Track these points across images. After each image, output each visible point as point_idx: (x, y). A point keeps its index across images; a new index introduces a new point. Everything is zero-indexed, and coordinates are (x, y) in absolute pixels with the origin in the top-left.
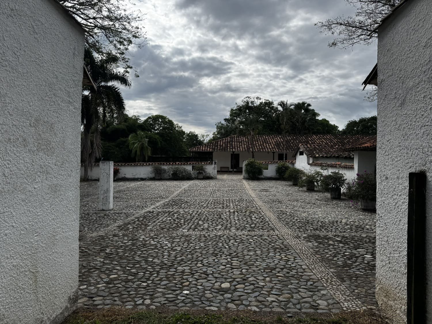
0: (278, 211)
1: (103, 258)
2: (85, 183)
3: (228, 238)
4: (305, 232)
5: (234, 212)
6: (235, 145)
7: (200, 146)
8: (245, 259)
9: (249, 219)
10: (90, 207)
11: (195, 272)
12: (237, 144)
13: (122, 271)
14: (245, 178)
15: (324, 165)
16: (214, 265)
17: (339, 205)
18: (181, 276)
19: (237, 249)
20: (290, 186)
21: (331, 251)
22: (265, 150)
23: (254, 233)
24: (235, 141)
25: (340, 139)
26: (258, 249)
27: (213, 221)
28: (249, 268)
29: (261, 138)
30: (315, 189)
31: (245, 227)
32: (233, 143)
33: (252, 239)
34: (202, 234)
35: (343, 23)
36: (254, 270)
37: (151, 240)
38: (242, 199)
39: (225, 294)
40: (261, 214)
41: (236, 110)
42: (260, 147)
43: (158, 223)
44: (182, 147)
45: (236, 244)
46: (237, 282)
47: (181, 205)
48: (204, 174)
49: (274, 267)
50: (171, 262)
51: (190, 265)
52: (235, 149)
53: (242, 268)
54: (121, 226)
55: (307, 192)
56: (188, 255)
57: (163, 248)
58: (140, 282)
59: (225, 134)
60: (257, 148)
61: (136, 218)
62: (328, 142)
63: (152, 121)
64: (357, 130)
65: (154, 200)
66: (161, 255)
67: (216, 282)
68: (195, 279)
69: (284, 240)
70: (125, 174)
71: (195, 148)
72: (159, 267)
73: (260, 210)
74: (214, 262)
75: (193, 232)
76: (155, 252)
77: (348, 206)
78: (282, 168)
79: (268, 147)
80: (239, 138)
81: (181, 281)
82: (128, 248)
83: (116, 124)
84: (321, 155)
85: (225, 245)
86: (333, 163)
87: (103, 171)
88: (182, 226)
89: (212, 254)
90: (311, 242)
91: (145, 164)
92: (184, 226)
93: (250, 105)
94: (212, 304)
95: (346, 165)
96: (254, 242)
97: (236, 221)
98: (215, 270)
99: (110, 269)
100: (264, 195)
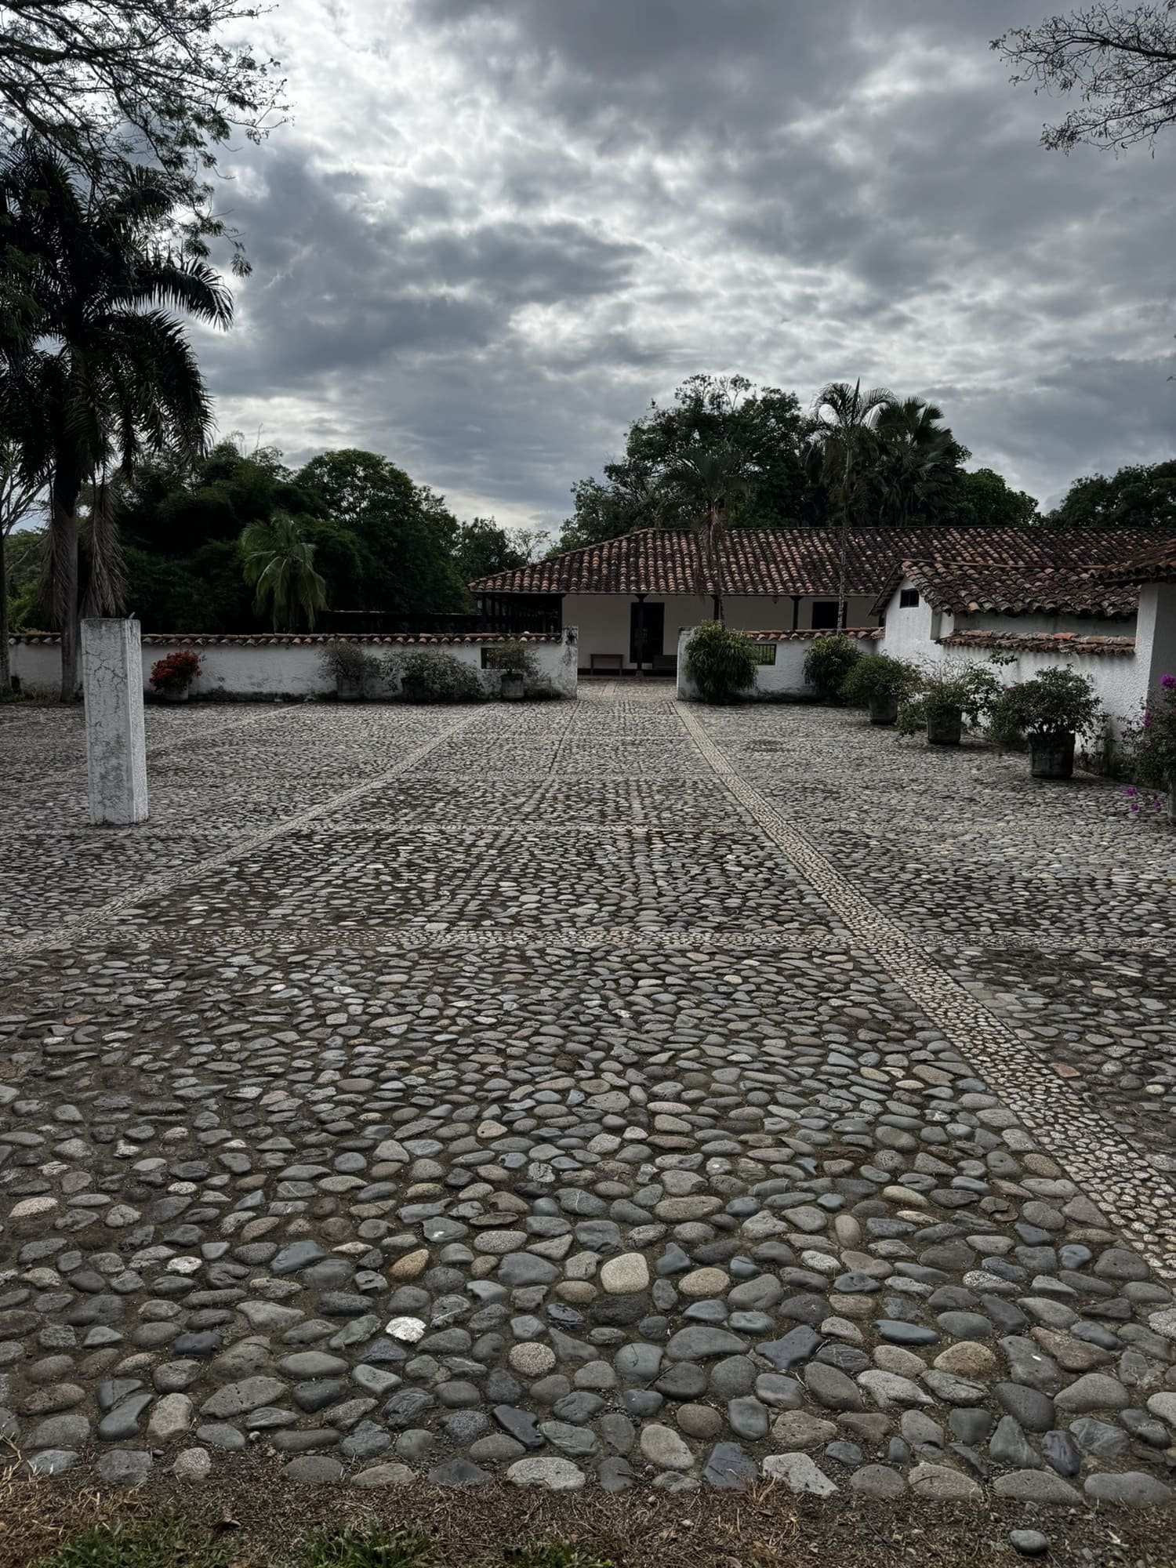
0: (832, 833)
1: (18, 1085)
2: (68, 711)
3: (629, 966)
4: (966, 933)
5: (648, 839)
6: (646, 567)
7: (514, 574)
8: (714, 1086)
9: (713, 872)
10: (57, 810)
11: (466, 1176)
12: (656, 566)
13: (89, 1169)
14: (685, 699)
15: (1004, 642)
16: (563, 1128)
17: (1074, 807)
18: (391, 1202)
19: (673, 1029)
20: (862, 726)
21: (1116, 1041)
22: (765, 588)
23: (740, 939)
24: (646, 553)
25: (1051, 544)
26: (770, 1030)
27: (562, 878)
28: (738, 1148)
29: (750, 542)
30: (963, 739)
31: (699, 909)
32: (641, 561)
33: (737, 972)
34: (511, 943)
35: (1112, 36)
36: (766, 1163)
37: (278, 974)
38: (677, 780)
39: (627, 1341)
40: (762, 848)
41: (652, 430)
42: (746, 577)
43: (322, 888)
44: (446, 578)
45: (665, 997)
46: (689, 1245)
47: (433, 806)
48: (528, 681)
49: (867, 1141)
50: (350, 1109)
51: (444, 1132)
52: (648, 585)
53: (706, 1147)
54: (155, 903)
55: (931, 750)
56: (440, 1065)
57: (324, 1025)
58: (165, 1251)
59: (607, 529)
60: (733, 581)
61: (232, 864)
62: (1005, 555)
63: (330, 475)
64: (1106, 517)
65: (323, 782)
66: (309, 1064)
67: (575, 1247)
68: (461, 1228)
69: (882, 977)
70: (222, 679)
71: (495, 580)
72: (286, 1143)
73: (753, 830)
74: (563, 1109)
75: (472, 934)
76: (282, 1043)
77: (1112, 810)
78: (828, 656)
79: (776, 576)
80: (662, 539)
81: (387, 1241)
82: (157, 1024)
83: (191, 485)
84: (988, 606)
85: (616, 1003)
86: (1043, 635)
87: (97, 663)
88: (425, 904)
89: (554, 1055)
90: (1008, 987)
91: (297, 640)
92: (435, 906)
93: (707, 409)
94: (547, 1426)
95: (1099, 644)
96: (745, 987)
97: (660, 882)
98: (566, 1163)
99: (31, 1158)
100: (763, 764)
